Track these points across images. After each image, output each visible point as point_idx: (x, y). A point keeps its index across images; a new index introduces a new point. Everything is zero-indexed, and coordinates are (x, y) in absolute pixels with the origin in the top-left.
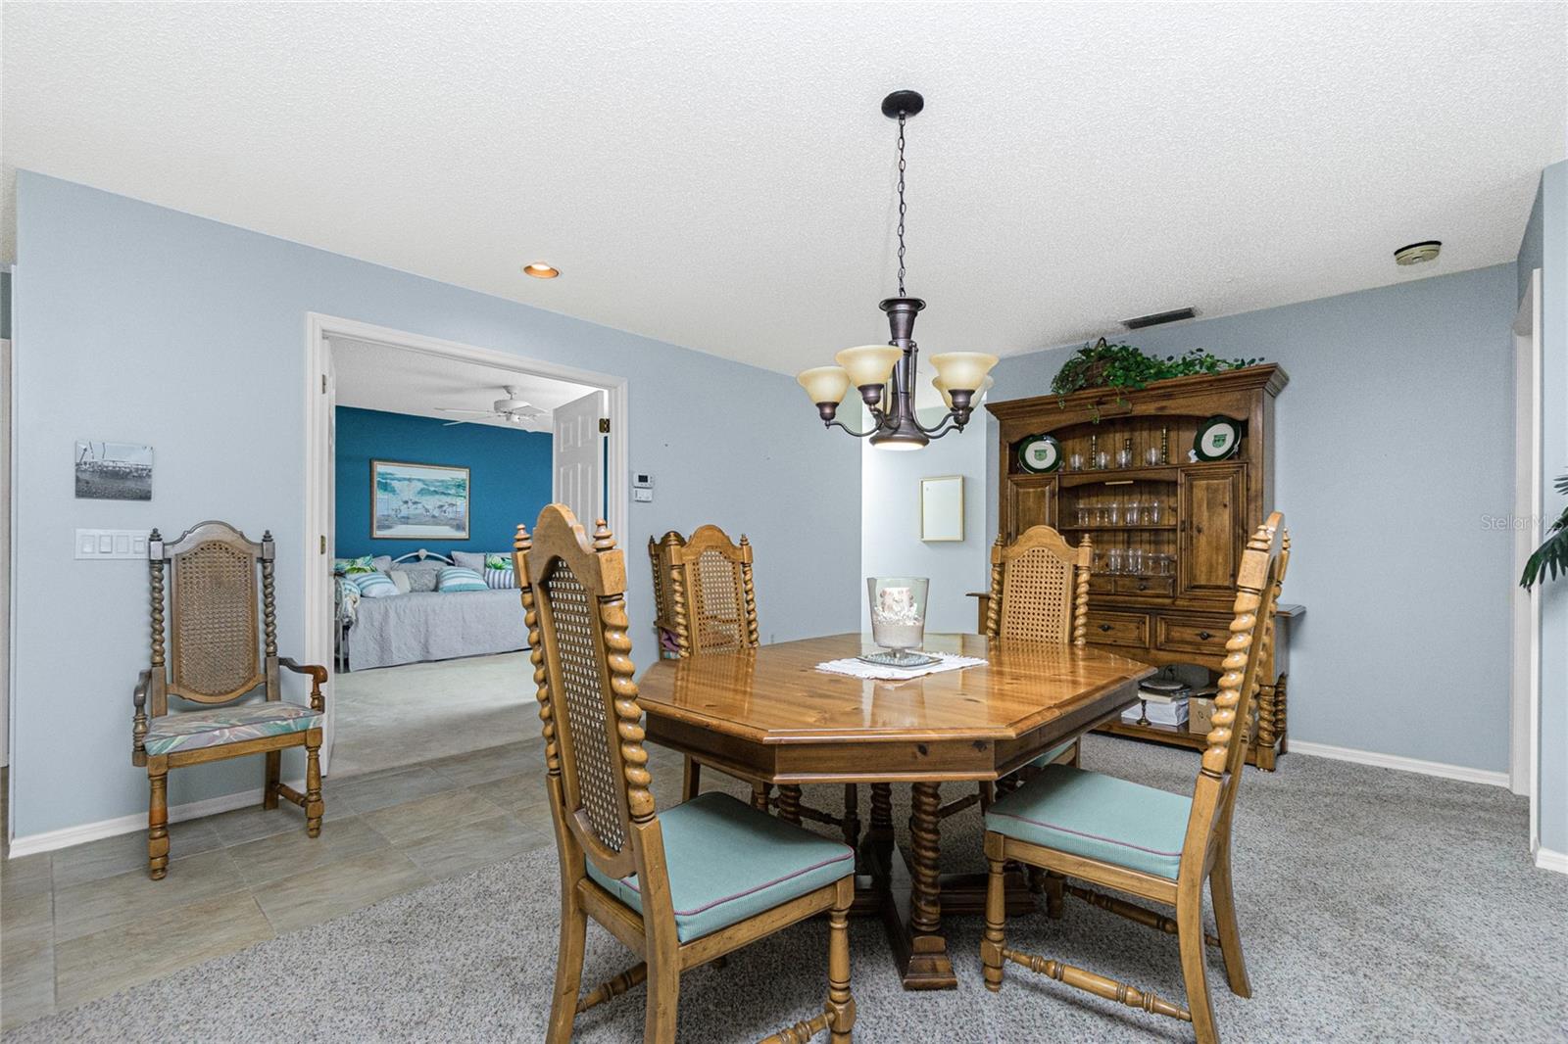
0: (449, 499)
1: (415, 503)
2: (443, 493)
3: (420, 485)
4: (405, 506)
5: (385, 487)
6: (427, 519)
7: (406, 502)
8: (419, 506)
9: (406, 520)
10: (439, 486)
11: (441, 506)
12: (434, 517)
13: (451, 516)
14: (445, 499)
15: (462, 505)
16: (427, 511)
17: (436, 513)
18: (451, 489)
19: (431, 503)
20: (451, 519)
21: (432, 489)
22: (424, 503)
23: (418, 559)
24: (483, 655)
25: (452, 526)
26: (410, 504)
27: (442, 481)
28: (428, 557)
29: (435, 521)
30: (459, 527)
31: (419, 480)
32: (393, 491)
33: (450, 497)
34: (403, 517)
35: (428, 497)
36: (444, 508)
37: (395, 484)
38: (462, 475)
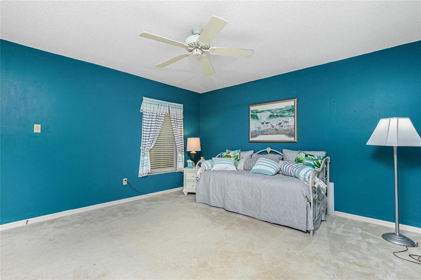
0: (284, 119)
1: (267, 123)
2: (282, 116)
3: (270, 113)
4: (263, 125)
5: (255, 117)
6: (273, 131)
7: (263, 123)
8: (269, 124)
9: (263, 133)
10: (278, 112)
11: (280, 123)
12: (276, 130)
13: (286, 128)
14: (282, 119)
15: (291, 122)
16: (273, 127)
17: (278, 127)
18: (285, 113)
19: (275, 122)
20: (286, 130)
21: (275, 114)
22: (271, 123)
23: (266, 152)
24: (273, 224)
25: (286, 134)
26: (265, 123)
27: (281, 109)
28: (271, 152)
29: (277, 132)
30: (290, 135)
31: (268, 110)
32: (257, 118)
33: (285, 117)
34: (261, 131)
35: (274, 119)
36: (282, 125)
37: (258, 115)
38: (291, 103)
